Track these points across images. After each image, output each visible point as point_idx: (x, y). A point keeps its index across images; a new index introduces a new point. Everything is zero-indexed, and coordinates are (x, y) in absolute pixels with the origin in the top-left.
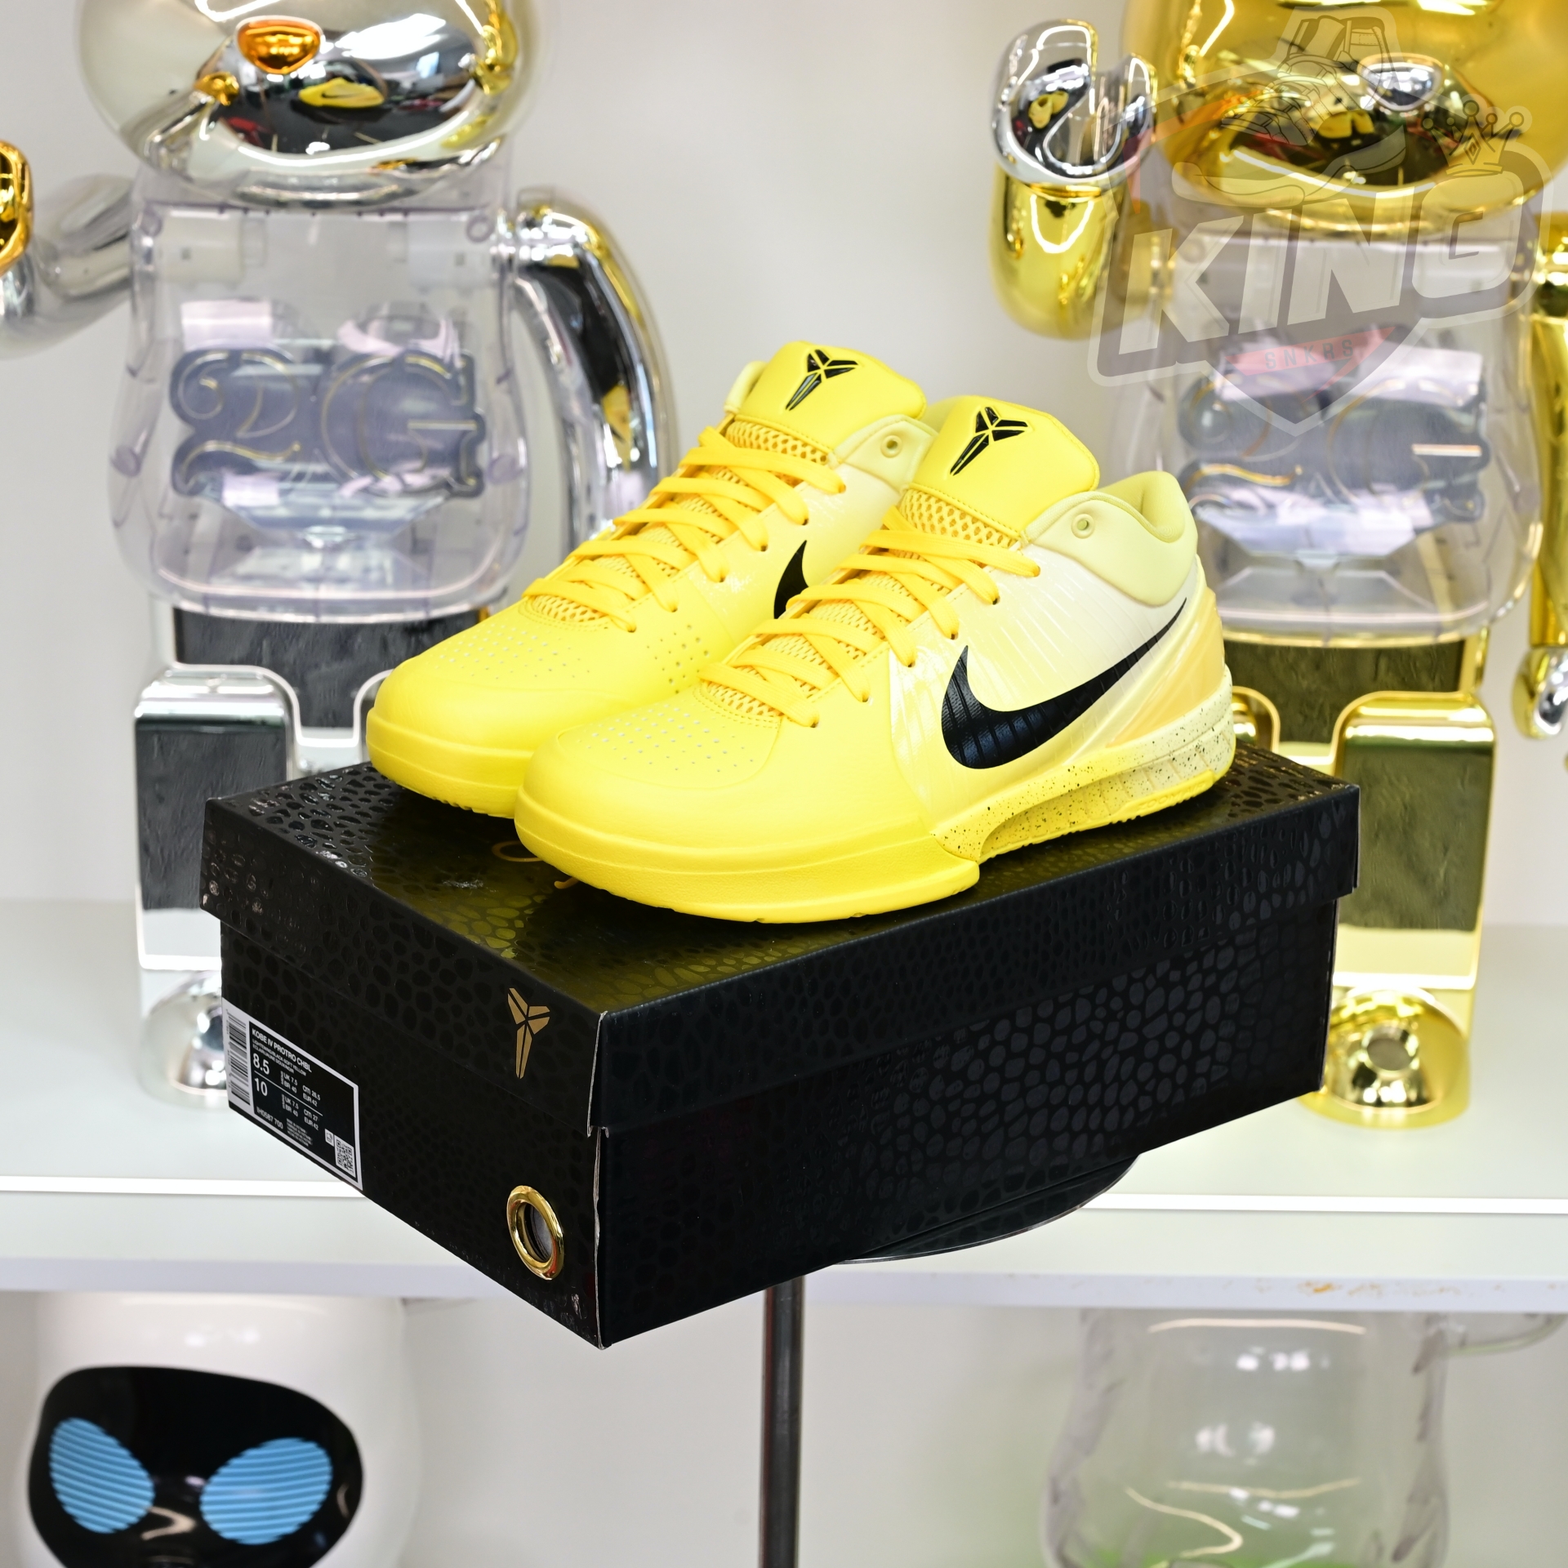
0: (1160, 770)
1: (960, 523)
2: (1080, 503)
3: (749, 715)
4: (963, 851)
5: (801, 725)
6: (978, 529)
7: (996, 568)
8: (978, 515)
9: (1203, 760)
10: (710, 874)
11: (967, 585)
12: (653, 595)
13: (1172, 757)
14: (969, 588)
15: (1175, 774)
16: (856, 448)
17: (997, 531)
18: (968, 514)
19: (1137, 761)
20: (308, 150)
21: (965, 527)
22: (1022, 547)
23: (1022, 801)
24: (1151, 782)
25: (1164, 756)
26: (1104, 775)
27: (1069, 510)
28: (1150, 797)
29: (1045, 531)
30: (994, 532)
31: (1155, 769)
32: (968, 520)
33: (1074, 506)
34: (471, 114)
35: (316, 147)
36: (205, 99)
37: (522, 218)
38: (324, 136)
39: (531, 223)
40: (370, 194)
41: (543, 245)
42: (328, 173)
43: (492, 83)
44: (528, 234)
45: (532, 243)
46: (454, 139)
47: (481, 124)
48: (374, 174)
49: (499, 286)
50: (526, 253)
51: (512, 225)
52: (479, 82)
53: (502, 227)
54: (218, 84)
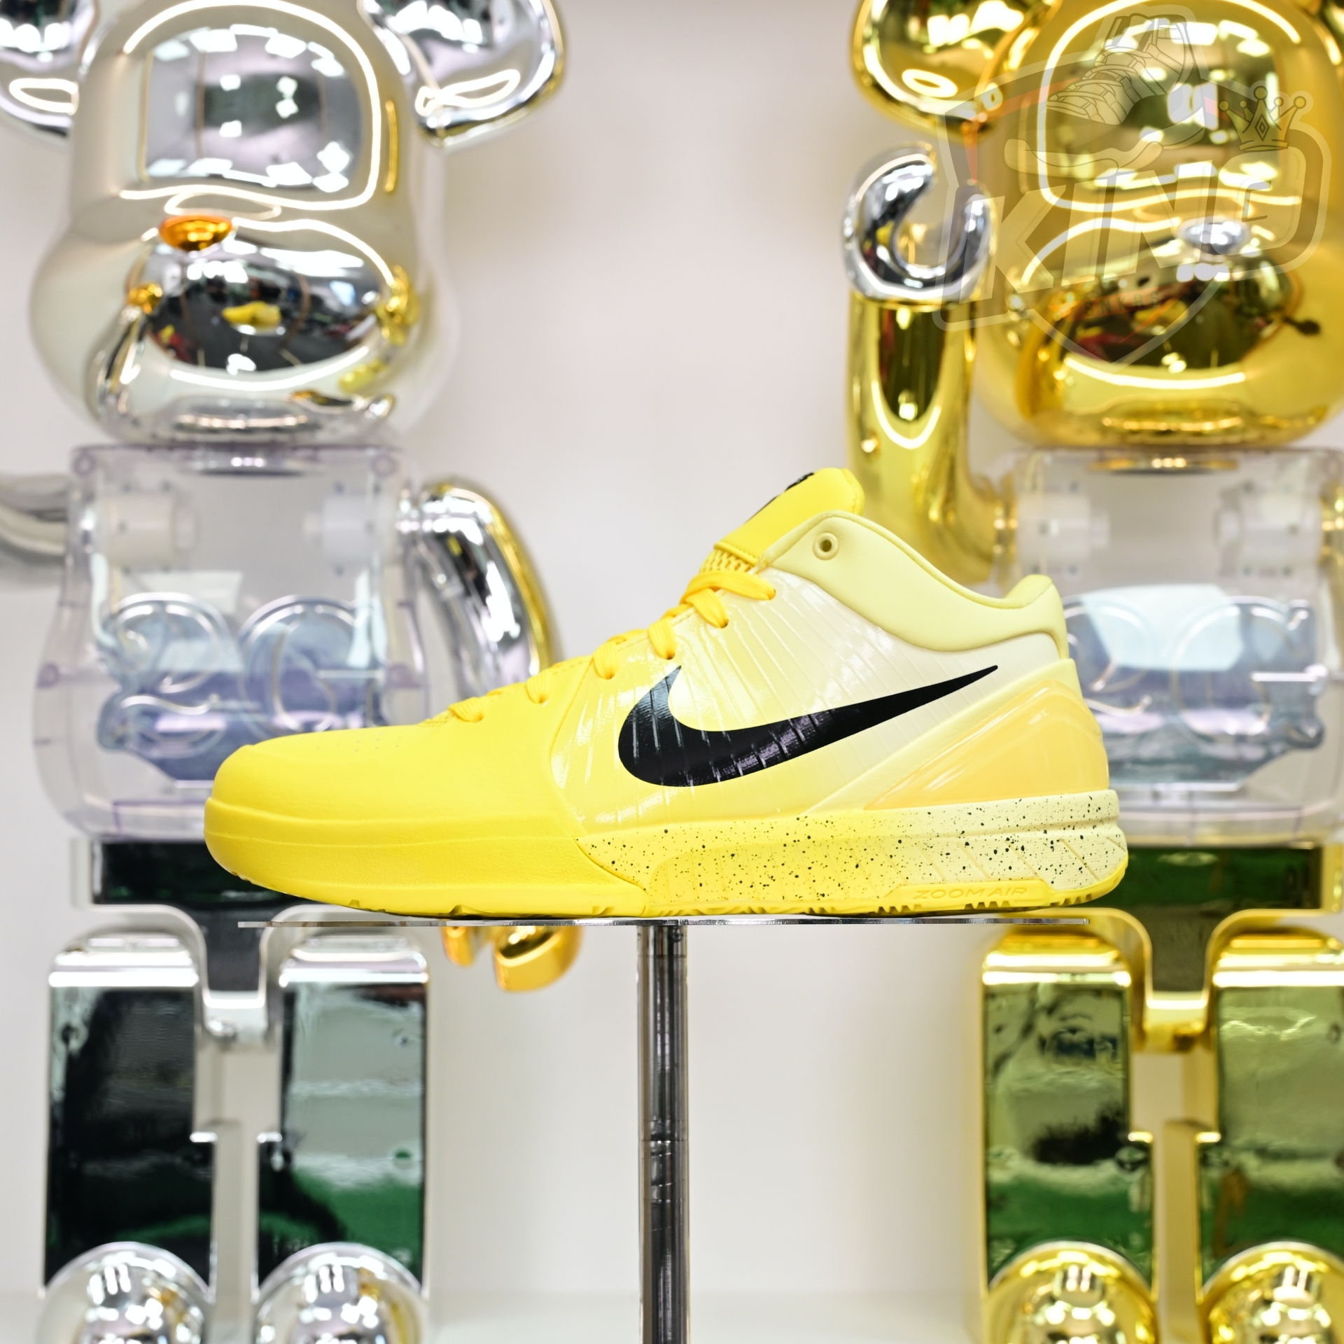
0: (948, 854)
9: (1025, 862)
13: (963, 840)
20: (229, 367)
25: (948, 835)
27: (811, 528)
28: (936, 886)
31: (937, 849)
33: (816, 524)
34: (369, 354)
35: (238, 362)
36: (134, 314)
37: (425, 495)
38: (244, 346)
39: (434, 498)
40: (290, 421)
41: (446, 516)
42: (253, 396)
43: (390, 330)
44: (430, 507)
45: (435, 517)
46: (349, 378)
47: (375, 370)
48: (291, 402)
49: (403, 560)
50: (428, 526)
51: (415, 502)
52: (379, 322)
53: (405, 506)
54: (143, 295)
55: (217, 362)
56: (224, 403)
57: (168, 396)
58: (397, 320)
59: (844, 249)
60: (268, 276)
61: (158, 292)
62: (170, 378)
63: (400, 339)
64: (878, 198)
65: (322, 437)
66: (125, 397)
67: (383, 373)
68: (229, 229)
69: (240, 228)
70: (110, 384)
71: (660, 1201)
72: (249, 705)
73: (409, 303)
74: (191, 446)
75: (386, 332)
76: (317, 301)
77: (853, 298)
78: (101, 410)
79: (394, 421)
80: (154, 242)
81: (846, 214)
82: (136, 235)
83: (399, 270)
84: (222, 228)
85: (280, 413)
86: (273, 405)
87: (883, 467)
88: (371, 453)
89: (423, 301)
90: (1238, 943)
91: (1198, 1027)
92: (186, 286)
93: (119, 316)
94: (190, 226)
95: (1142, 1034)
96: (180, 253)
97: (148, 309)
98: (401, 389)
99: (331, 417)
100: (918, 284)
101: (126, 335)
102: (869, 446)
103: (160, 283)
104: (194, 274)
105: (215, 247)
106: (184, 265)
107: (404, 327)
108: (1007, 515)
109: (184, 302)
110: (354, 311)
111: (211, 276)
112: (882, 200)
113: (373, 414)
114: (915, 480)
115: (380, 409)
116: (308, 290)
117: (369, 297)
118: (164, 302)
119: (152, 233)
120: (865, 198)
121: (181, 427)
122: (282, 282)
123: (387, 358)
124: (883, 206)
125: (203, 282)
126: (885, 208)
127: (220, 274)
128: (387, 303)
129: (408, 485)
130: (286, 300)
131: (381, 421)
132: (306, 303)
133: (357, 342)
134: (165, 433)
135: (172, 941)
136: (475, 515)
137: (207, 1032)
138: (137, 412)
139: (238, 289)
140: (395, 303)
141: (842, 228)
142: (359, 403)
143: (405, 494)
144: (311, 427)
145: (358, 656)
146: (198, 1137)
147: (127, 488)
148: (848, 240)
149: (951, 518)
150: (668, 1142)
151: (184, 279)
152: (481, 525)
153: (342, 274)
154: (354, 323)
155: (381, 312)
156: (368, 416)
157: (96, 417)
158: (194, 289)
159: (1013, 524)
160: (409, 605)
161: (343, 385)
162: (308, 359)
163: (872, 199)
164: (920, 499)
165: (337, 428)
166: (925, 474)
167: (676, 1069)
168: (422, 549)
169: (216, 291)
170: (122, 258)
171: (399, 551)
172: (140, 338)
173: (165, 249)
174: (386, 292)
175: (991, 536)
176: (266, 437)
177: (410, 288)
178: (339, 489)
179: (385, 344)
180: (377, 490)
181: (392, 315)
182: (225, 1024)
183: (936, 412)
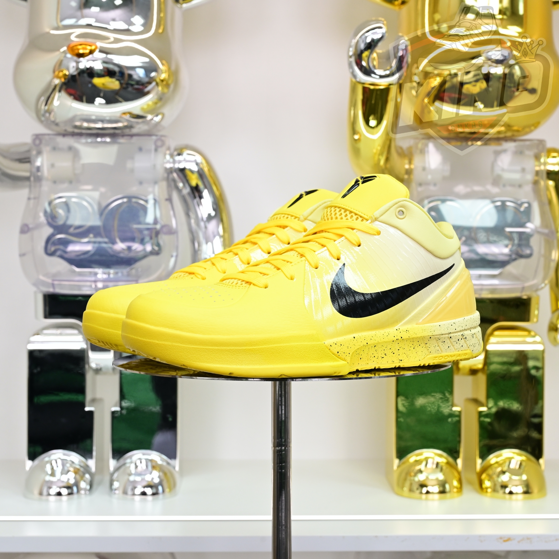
0: (444, 342)
1: (344, 214)
2: (399, 202)
3: (236, 285)
4: (340, 355)
5: (260, 287)
6: (352, 216)
7: (359, 230)
8: (352, 210)
9: (466, 343)
10: (206, 347)
11: (345, 237)
12: (216, 266)
13: (450, 336)
14: (346, 238)
15: (451, 346)
16: (312, 213)
17: (361, 217)
18: (348, 210)
19: (431, 333)
20: (95, 103)
21: (346, 215)
22: (372, 222)
23: (372, 338)
24: (440, 347)
25: (446, 334)
26: (415, 336)
27: (394, 205)
28: (440, 355)
29: (382, 215)
30: (359, 217)
31: (441, 340)
32: (348, 212)
33: (396, 204)
34: (153, 97)
35: (99, 101)
36: (57, 81)
37: (176, 153)
38: (102, 95)
39: (179, 154)
40: (120, 125)
41: (184, 162)
42: (105, 115)
43: (161, 87)
44: (178, 158)
45: (180, 162)
46: (145, 107)
47: (156, 103)
48: (121, 117)
49: (167, 179)
50: (177, 166)
51: (172, 156)
52: (157, 84)
53: (168, 157)
54: (61, 74)
55: (91, 101)
56: (94, 118)
57: (71, 115)
58: (165, 83)
59: (348, 60)
60: (111, 67)
61: (67, 73)
62: (71, 106)
63: (166, 90)
64: (363, 41)
65: (134, 131)
66: (52, 114)
67: (159, 104)
68: (96, 48)
69: (101, 47)
70: (47, 108)
71: (280, 470)
72: (106, 240)
73: (169, 76)
74: (80, 135)
75: (160, 88)
76: (130, 76)
77: (352, 81)
78: (43, 119)
79: (163, 123)
80: (64, 52)
81: (350, 46)
82: (58, 50)
83: (164, 62)
84: (93, 47)
85: (116, 122)
86: (113, 118)
87: (362, 145)
88: (154, 138)
89: (174, 74)
90: (497, 333)
91: (480, 366)
92: (78, 71)
93: (51, 82)
94: (80, 47)
95: (458, 369)
96: (75, 58)
97: (63, 80)
98: (166, 110)
99: (138, 123)
100: (378, 77)
101: (54, 89)
102: (356, 137)
103: (68, 69)
104: (82, 66)
105: (90, 56)
106: (78, 63)
107: (168, 86)
108: (410, 163)
109: (77, 77)
110: (146, 80)
111: (88, 67)
112: (365, 42)
113: (155, 121)
114: (375, 151)
115: (157, 119)
116: (127, 72)
117: (153, 74)
118: (70, 77)
119: (65, 48)
120: (358, 42)
121: (76, 127)
122: (116, 69)
123: (161, 99)
124: (365, 44)
125: (85, 69)
126: (366, 45)
127: (92, 66)
128: (160, 76)
129: (169, 149)
130: (118, 76)
131: (158, 124)
132: (126, 76)
133: (148, 93)
134: (70, 129)
135: (75, 332)
136: (195, 161)
137: (90, 368)
138: (58, 121)
139: (99, 72)
140: (163, 76)
141: (349, 51)
142: (149, 117)
143: (168, 152)
144: (130, 127)
145: (150, 219)
146: (87, 409)
147: (54, 149)
148: (351, 57)
149: (388, 166)
150: (283, 448)
151: (78, 68)
152: (197, 164)
153: (141, 65)
154: (147, 85)
155: (158, 80)
156: (153, 122)
157: (41, 122)
158: (82, 72)
159: (412, 166)
160: (170, 200)
161: (142, 109)
162: (127, 99)
163: (361, 41)
164: (376, 158)
165: (140, 127)
166: (379, 148)
167: (287, 419)
168: (175, 175)
169: (90, 73)
170: (52, 58)
171: (166, 175)
172: (60, 91)
173: (69, 56)
174: (160, 71)
175: (403, 172)
176: (112, 131)
177: (169, 68)
178: (140, 149)
179: (160, 92)
180: (156, 150)
181: (162, 81)
182: (97, 365)
183: (384, 123)
